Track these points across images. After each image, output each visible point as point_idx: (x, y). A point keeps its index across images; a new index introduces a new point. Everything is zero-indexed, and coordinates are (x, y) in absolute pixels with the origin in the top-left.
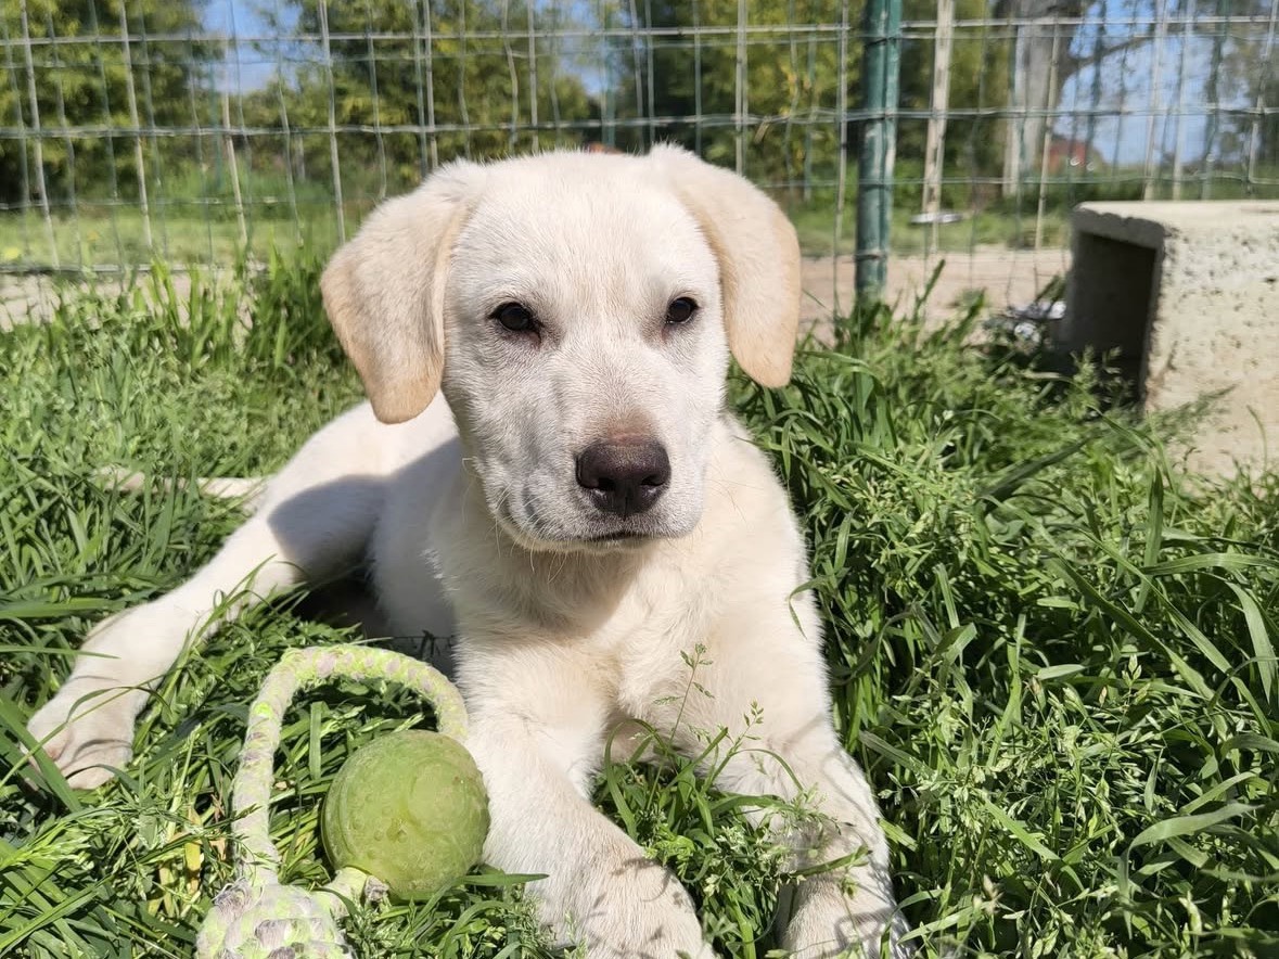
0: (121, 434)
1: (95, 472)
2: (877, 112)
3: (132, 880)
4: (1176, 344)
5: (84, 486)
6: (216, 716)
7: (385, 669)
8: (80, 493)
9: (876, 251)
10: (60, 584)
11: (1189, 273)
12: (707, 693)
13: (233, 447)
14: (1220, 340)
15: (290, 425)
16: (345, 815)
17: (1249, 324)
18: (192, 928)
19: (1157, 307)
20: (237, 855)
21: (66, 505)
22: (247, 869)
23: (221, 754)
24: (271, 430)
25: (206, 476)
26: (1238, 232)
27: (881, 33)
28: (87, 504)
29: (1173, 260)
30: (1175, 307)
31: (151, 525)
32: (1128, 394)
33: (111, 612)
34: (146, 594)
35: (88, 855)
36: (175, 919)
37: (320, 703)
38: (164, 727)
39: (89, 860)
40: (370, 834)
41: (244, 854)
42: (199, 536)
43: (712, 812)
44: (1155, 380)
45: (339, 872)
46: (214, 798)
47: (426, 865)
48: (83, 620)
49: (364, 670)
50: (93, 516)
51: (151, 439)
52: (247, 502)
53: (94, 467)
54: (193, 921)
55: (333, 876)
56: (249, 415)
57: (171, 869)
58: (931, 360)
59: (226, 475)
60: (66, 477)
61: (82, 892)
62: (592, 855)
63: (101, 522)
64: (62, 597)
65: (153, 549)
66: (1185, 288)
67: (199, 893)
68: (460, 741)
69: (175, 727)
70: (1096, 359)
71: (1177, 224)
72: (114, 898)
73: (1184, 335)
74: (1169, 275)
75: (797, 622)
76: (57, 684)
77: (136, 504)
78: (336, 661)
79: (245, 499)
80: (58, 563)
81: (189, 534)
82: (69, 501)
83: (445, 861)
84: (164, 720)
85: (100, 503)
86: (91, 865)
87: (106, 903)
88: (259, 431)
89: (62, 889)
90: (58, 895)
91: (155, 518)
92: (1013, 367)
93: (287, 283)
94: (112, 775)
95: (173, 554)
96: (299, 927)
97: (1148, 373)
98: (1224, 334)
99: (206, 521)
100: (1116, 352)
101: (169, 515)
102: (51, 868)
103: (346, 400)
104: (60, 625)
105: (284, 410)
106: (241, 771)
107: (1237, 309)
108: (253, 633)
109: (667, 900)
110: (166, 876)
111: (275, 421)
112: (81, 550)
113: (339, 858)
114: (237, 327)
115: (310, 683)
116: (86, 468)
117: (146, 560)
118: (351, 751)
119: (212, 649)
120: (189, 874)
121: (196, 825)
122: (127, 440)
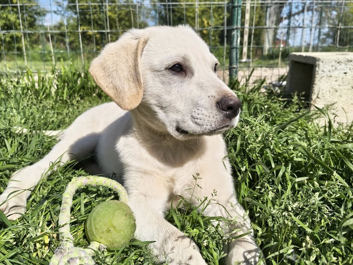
0: (19, 117)
1: (12, 128)
2: (235, 27)
3: (28, 247)
4: (319, 91)
5: (9, 132)
6: (52, 198)
7: (103, 183)
8: (8, 134)
9: (235, 66)
10: (3, 160)
11: (323, 71)
12: (200, 187)
13: (53, 121)
14: (331, 90)
15: (69, 116)
16: (93, 226)
17: (339, 85)
18: (47, 261)
19: (314, 81)
20: (61, 238)
21: (4, 137)
22: (64, 242)
23: (54, 209)
24: (64, 117)
25: (45, 130)
26: (336, 59)
27: (236, 4)
28: (10, 137)
29: (319, 68)
30: (319, 81)
31: (30, 143)
32: (306, 105)
33: (18, 169)
34: (29, 163)
35: (14, 240)
36: (41, 258)
37: (84, 193)
38: (35, 202)
39: (14, 241)
40: (101, 231)
41: (63, 238)
42: (44, 147)
43: (203, 222)
44: (314, 101)
45: (91, 243)
46: (52, 222)
47: (118, 240)
48: (10, 171)
49: (97, 183)
50: (12, 141)
51: (29, 119)
52: (58, 137)
53: (12, 127)
54: (47, 259)
55: (89, 244)
56: (57, 113)
57: (40, 243)
58: (253, 95)
59: (51, 130)
60: (4, 129)
61: (13, 251)
62: (168, 235)
63: (15, 143)
64: (3, 164)
65: (30, 150)
66: (322, 75)
67: (49, 250)
68: (126, 203)
69: (39, 202)
70: (298, 95)
71: (320, 57)
72: (23, 252)
73: (321, 88)
74: (317, 72)
75: (225, 166)
76: (3, 190)
77: (25, 137)
78: (88, 181)
79: (57, 136)
80: (2, 155)
81: (41, 146)
82: (5, 136)
83: (123, 239)
84: (35, 200)
85: (14, 137)
86: (15, 243)
87: (20, 254)
88: (60, 117)
89: (6, 250)
90: (6, 252)
91: (30, 141)
92: (276, 97)
93: (67, 76)
94: (21, 216)
95: (36, 152)
96: (81, 259)
97: (312, 99)
98: (332, 88)
99: (45, 142)
100: (304, 93)
101: (35, 141)
102: (3, 244)
103: (86, 108)
104: (3, 172)
105: (67, 111)
106: (61, 213)
107: (336, 81)
108: (62, 174)
109: (191, 248)
110: (38, 245)
111: (65, 114)
112: (9, 150)
113: (91, 239)
114: (53, 88)
115: (80, 187)
116: (10, 127)
117: (28, 154)
118: (93, 207)
119: (49, 179)
120: (45, 245)
121: (47, 230)
122: (21, 119)
